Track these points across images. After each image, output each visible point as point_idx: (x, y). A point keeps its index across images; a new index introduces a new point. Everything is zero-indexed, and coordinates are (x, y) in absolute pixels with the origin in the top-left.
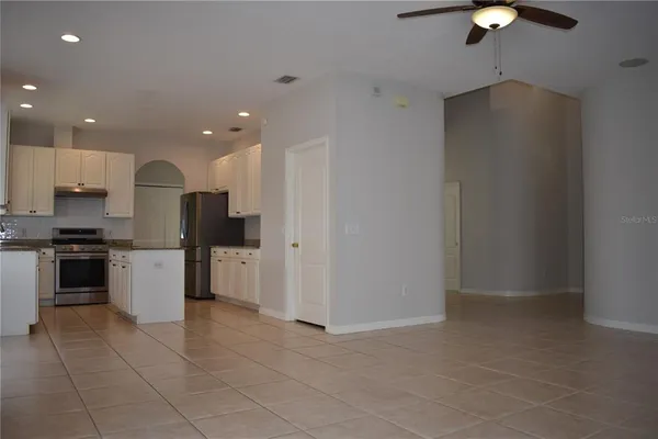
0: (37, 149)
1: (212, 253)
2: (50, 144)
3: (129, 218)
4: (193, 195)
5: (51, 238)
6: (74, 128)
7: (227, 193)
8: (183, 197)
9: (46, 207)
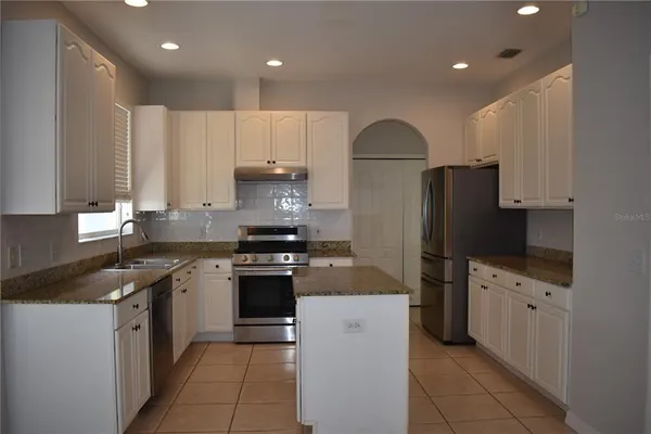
0: (212, 115)
1: (471, 271)
2: (229, 105)
3: (343, 211)
4: (440, 171)
5: (236, 240)
6: (261, 80)
7: (496, 167)
8: (425, 174)
9: (225, 198)
